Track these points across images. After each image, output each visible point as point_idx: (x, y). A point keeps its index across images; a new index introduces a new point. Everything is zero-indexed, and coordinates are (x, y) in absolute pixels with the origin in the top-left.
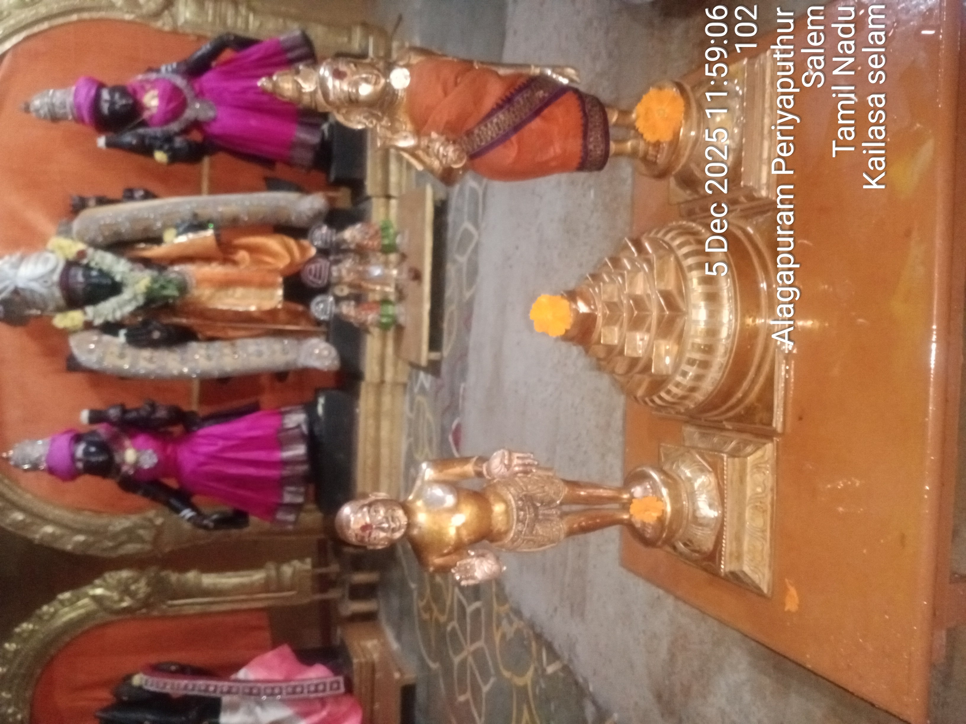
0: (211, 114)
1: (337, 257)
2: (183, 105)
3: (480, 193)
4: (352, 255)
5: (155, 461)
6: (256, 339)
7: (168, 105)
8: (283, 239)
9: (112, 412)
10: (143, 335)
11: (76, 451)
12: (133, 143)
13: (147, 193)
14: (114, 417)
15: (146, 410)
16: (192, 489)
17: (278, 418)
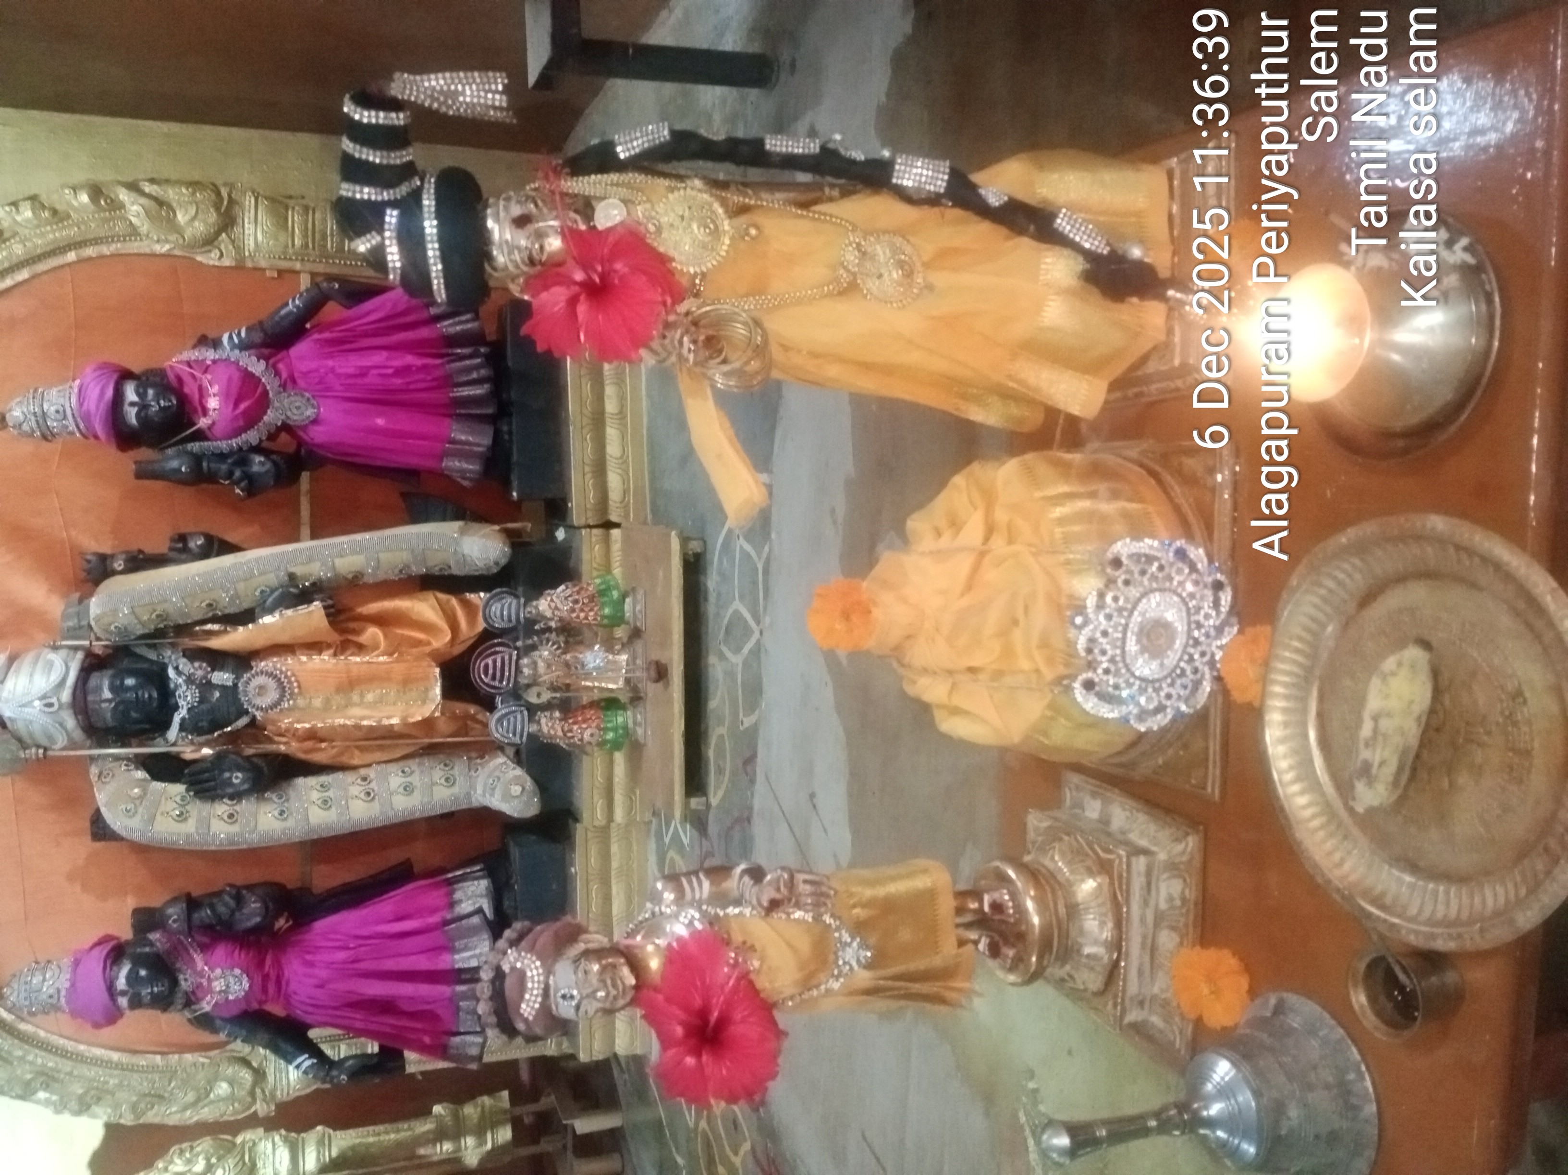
0: (310, 412)
1: (530, 642)
2: (263, 403)
3: (760, 567)
4: (554, 634)
5: (246, 985)
6: (401, 764)
7: (236, 405)
8: (437, 598)
9: (170, 911)
10: (214, 780)
11: (117, 978)
12: (183, 469)
13: (210, 539)
14: (174, 921)
15: (226, 905)
16: (308, 1019)
17: (444, 890)
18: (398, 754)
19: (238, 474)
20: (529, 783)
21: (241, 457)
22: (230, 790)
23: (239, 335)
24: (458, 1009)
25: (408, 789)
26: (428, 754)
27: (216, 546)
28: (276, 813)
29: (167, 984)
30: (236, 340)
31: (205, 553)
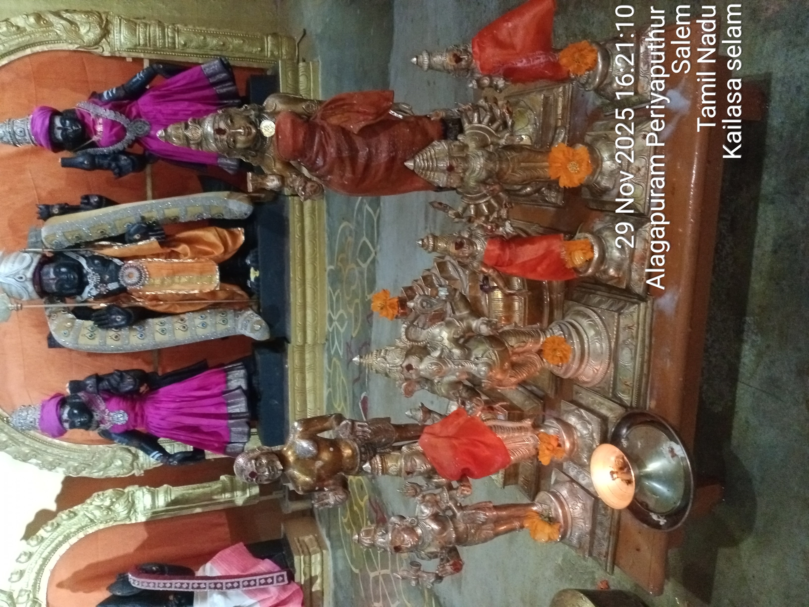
2: (123, 131)
3: (375, 220)
5: (126, 418)
6: (200, 313)
7: (111, 130)
8: (217, 231)
9: (88, 382)
10: (107, 319)
11: (63, 414)
12: (86, 162)
13: (100, 197)
14: (91, 387)
15: (115, 380)
16: (157, 434)
17: (222, 375)
18: (198, 308)
19: (113, 165)
20: (264, 324)
21: (115, 156)
22: (116, 324)
23: (112, 92)
24: (230, 431)
25: (204, 325)
26: (214, 308)
27: (104, 203)
28: (139, 336)
29: (87, 416)
30: (111, 95)
31: (99, 205)
